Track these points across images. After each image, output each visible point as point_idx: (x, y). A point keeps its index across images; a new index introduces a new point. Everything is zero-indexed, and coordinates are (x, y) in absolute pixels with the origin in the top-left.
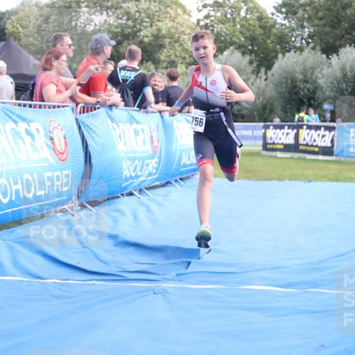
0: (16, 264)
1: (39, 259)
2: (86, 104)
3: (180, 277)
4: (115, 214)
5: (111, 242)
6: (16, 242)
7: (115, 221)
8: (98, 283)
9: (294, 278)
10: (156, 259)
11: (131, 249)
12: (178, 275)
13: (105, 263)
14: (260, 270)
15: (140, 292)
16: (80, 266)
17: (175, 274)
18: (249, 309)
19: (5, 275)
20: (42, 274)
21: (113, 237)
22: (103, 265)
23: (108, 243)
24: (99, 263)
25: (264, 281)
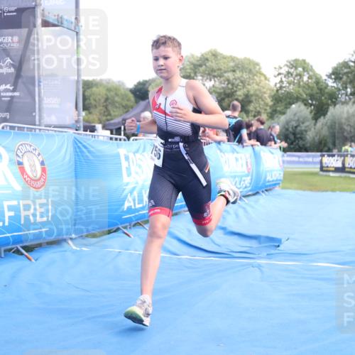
1: (175, 243)
3: (269, 256)
5: (222, 232)
8: (214, 259)
9: (348, 259)
10: (254, 244)
11: (236, 237)
12: (268, 255)
13: (219, 246)
14: (325, 252)
15: (243, 265)
16: (202, 247)
17: (265, 254)
18: (317, 279)
20: (178, 252)
21: (223, 229)
22: (217, 247)
23: (220, 233)
24: (215, 245)
25: (327, 260)
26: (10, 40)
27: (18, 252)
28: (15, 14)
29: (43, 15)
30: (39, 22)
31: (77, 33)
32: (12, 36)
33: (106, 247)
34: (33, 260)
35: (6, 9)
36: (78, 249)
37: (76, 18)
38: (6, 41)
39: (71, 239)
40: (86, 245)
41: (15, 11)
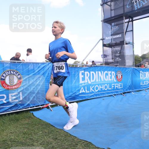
27: (121, 94)
29: (126, 42)
30: (125, 43)
32: (119, 47)
34: (125, 96)
35: (118, 42)
37: (133, 42)
38: (118, 49)
39: (133, 92)
40: (136, 93)
41: (120, 42)
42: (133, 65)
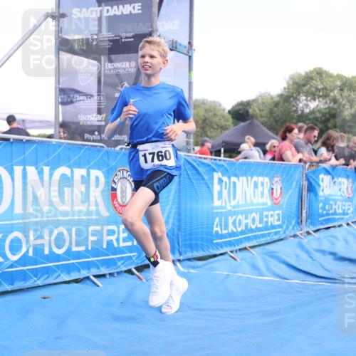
0: (268, 269)
1: (283, 266)
2: (311, 163)
4: (332, 239)
5: (332, 257)
6: (267, 255)
7: (333, 244)
8: (324, 284)
11: (347, 262)
13: (329, 271)
16: (312, 272)
19: (262, 276)
20: (286, 276)
21: (333, 254)
22: (327, 272)
23: (330, 258)
24: (324, 271)
26: (128, 65)
27: (129, 272)
28: (132, 40)
31: (190, 57)
32: (130, 61)
33: (213, 269)
34: (144, 280)
35: (124, 35)
36: (186, 271)
37: (189, 43)
38: (124, 66)
39: (179, 260)
40: (193, 268)
41: (133, 37)
42: (188, 143)
